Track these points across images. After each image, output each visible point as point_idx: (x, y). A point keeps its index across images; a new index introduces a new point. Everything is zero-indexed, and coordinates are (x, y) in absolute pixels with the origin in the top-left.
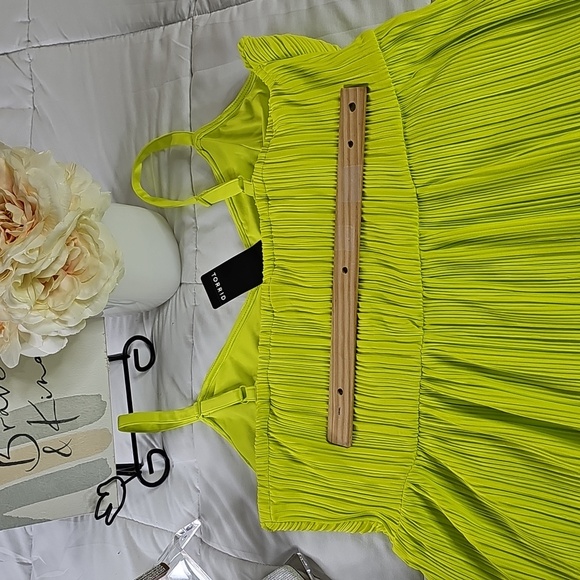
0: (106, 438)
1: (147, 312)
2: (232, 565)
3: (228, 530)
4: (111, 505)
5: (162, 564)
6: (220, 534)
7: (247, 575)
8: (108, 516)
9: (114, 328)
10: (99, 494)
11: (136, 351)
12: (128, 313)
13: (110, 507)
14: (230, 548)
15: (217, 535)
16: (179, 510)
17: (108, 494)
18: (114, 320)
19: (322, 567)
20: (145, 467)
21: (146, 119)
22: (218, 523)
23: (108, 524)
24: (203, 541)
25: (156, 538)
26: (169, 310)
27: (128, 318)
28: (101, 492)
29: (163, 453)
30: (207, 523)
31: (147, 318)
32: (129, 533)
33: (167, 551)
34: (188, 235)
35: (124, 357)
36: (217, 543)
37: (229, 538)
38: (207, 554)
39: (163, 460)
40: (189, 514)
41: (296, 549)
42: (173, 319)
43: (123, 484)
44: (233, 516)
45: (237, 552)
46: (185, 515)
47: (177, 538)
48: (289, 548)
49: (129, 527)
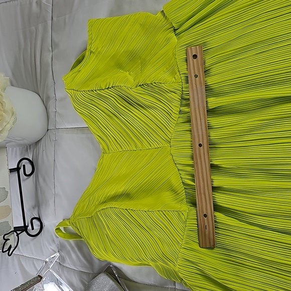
0: (8, 210)
1: (30, 146)
2: (76, 275)
3: (74, 256)
4: (11, 245)
5: (38, 276)
6: (69, 259)
7: (84, 279)
8: (9, 251)
9: (12, 154)
10: (4, 239)
11: (24, 166)
12: (20, 145)
13: (10, 247)
14: (75, 265)
15: (68, 260)
16: (48, 248)
17: (9, 239)
18: (12, 150)
19: (123, 271)
20: (30, 227)
21: (29, 44)
22: (68, 253)
23: (9, 256)
24: (61, 264)
25: (36, 264)
26: (42, 144)
27: (20, 149)
28: (5, 238)
29: (39, 219)
30: (62, 254)
31: (30, 149)
32: (21, 263)
33: (41, 270)
34: (51, 103)
35: (18, 169)
36: (68, 264)
37: (74, 261)
38: (63, 270)
39: (39, 223)
40: (53, 250)
41: (110, 263)
42: (44, 147)
43: (18, 235)
44: (76, 249)
45: (78, 267)
46: (51, 250)
47: (46, 262)
48: (106, 263)
49: (21, 259)
